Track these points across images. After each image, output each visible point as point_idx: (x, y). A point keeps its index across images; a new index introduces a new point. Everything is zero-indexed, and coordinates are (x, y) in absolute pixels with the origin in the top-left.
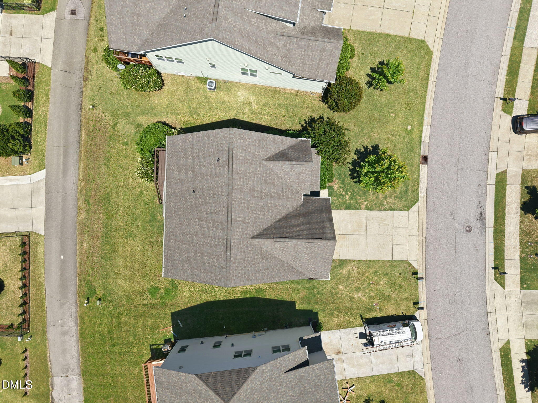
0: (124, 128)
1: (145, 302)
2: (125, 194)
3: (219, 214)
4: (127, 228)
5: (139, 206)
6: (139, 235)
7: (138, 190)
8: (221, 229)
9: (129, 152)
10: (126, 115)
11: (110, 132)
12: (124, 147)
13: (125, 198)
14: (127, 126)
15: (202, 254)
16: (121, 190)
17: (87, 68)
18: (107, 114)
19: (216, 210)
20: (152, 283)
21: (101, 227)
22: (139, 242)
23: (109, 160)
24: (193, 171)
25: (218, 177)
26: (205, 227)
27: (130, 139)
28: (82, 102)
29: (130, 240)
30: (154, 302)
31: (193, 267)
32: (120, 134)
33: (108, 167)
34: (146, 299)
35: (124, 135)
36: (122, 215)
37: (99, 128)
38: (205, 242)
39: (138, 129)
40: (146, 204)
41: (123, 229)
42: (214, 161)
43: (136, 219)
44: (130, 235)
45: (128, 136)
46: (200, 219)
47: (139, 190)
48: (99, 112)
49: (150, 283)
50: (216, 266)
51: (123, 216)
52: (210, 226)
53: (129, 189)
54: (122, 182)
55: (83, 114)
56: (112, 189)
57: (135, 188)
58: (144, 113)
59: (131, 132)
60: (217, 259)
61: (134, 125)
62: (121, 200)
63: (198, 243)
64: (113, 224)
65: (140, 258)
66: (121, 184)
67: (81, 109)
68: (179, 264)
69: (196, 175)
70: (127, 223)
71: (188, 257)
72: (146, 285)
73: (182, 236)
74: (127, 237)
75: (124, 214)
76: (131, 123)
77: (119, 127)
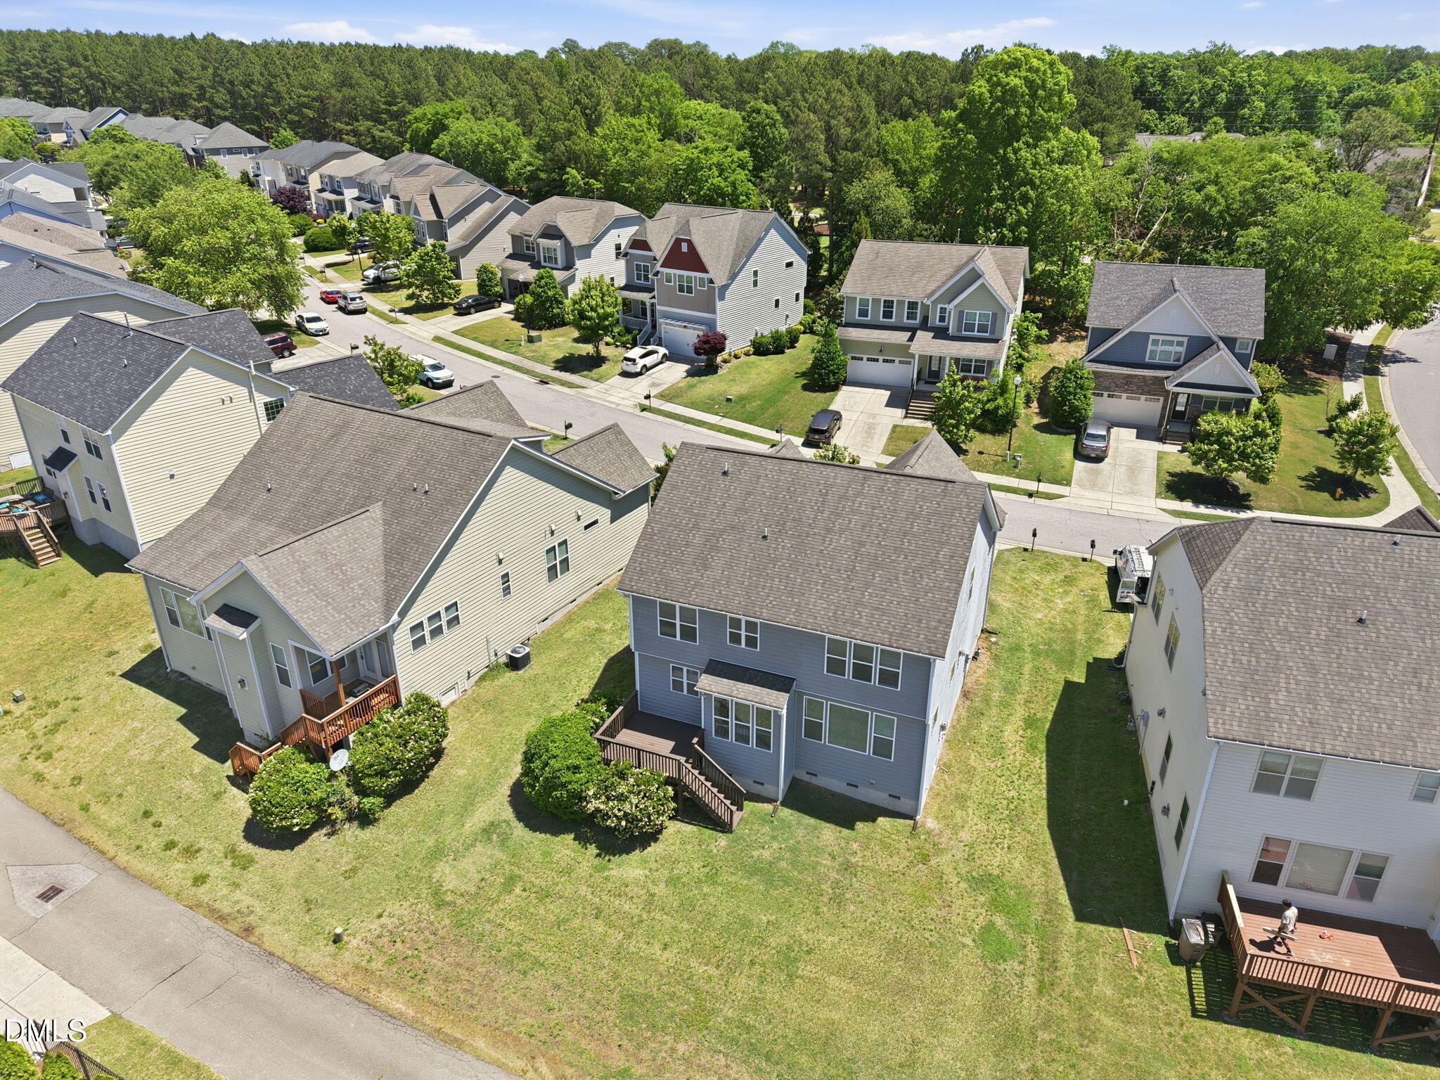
0: (462, 875)
1: (1031, 983)
2: (650, 939)
3: (832, 486)
4: (763, 965)
5: (712, 900)
6: (800, 930)
7: (661, 889)
8: (862, 485)
9: (537, 881)
10: (438, 853)
11: (444, 920)
12: (518, 891)
13: (667, 939)
14: (467, 864)
15: (905, 534)
16: (636, 944)
17: (222, 918)
18: (393, 907)
19: (820, 491)
20: (968, 941)
21: (723, 1061)
22: (821, 936)
23: (521, 956)
24: (723, 531)
25: (759, 477)
26: (850, 521)
27: (506, 866)
28: (297, 969)
29: (806, 967)
30: (1033, 953)
31: (933, 562)
32: (473, 890)
33: (542, 965)
34: (1021, 976)
35: (483, 879)
36: (712, 971)
37: (409, 948)
38: (880, 525)
39: (494, 836)
40: (712, 878)
41: (762, 980)
42: (723, 482)
43: (746, 923)
44: (788, 960)
45: (493, 869)
46: (829, 530)
47: (662, 885)
48: (366, 927)
49: (964, 946)
50: (938, 503)
51: (718, 967)
52: (850, 507)
53: (645, 916)
54: (611, 932)
55: (333, 978)
56: (616, 976)
57: (653, 895)
58: (467, 808)
59: (491, 857)
60: (924, 499)
61: (478, 844)
62: (667, 954)
63: (879, 544)
64: (730, 1014)
65: (873, 951)
66: (616, 937)
67: (313, 978)
68: (917, 600)
69: (733, 528)
70: (747, 959)
71: (906, 573)
72: (967, 958)
73: (853, 584)
74: (790, 976)
75: (713, 960)
76: (467, 849)
77: (450, 887)
